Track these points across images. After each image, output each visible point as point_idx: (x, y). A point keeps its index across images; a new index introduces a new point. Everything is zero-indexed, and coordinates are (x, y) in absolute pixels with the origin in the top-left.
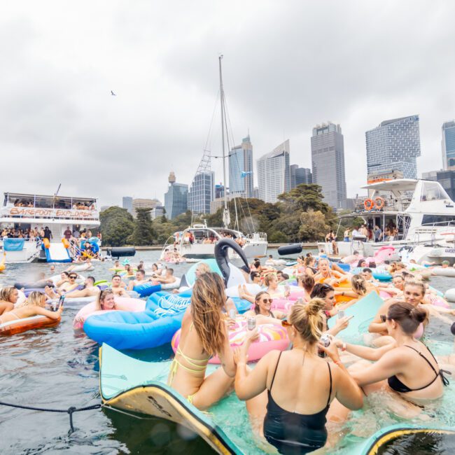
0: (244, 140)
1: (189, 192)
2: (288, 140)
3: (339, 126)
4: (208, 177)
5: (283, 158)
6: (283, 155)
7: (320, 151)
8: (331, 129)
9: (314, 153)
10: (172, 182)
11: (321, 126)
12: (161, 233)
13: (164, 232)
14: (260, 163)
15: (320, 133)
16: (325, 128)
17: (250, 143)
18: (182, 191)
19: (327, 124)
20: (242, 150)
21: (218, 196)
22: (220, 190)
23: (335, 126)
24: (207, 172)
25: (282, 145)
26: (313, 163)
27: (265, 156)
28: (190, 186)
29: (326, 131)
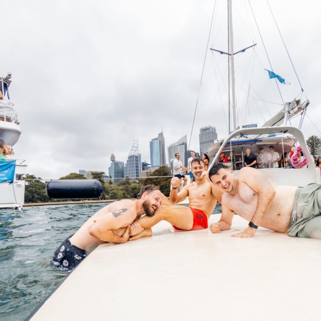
0: (159, 135)
1: (125, 166)
2: (186, 136)
3: (215, 128)
4: (137, 157)
5: (184, 146)
6: (183, 144)
7: (204, 143)
8: (211, 130)
9: (201, 143)
10: (113, 161)
11: (205, 128)
12: (111, 190)
13: (113, 190)
14: (170, 149)
15: (204, 132)
16: (207, 129)
17: (163, 137)
18: (120, 166)
19: (208, 127)
20: (158, 141)
21: (143, 169)
22: (145, 165)
23: (212, 128)
24: (136, 154)
25: (182, 138)
26: (201, 150)
27: (172, 145)
28: (125, 162)
29: (208, 131)
